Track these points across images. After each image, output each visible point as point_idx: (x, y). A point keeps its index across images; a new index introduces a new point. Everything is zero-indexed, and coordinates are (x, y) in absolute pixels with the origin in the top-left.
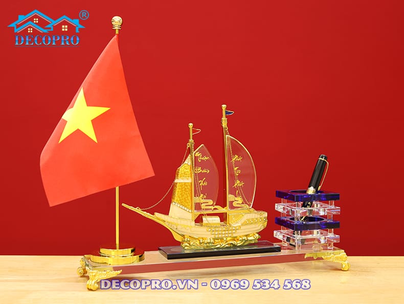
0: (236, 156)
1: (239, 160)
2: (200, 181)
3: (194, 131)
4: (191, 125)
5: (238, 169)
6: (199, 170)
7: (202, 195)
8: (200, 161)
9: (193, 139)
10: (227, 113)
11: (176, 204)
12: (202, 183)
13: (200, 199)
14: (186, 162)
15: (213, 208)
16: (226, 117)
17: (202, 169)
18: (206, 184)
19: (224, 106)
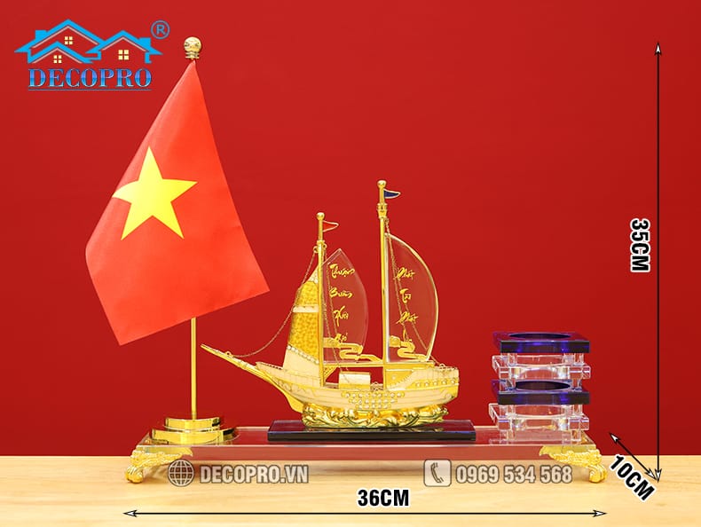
0: (404, 270)
1: (408, 276)
2: (335, 312)
3: (325, 225)
4: (321, 215)
5: (406, 292)
6: (334, 292)
7: (339, 335)
8: (335, 277)
9: (324, 239)
10: (386, 194)
11: (293, 349)
12: (339, 315)
13: (335, 342)
14: (311, 278)
15: (357, 358)
16: (386, 201)
17: (339, 291)
18: (346, 316)
19: (382, 183)
